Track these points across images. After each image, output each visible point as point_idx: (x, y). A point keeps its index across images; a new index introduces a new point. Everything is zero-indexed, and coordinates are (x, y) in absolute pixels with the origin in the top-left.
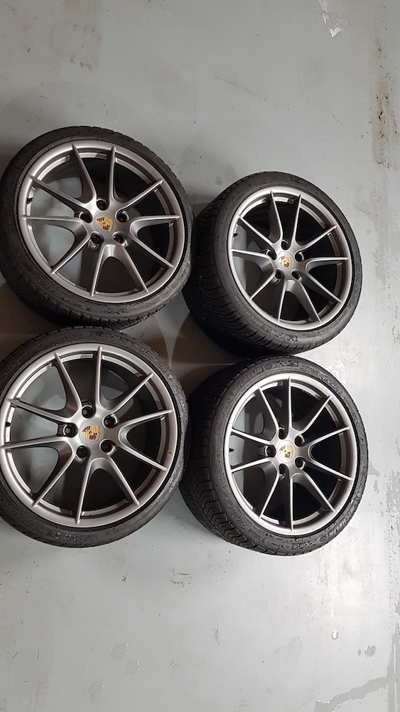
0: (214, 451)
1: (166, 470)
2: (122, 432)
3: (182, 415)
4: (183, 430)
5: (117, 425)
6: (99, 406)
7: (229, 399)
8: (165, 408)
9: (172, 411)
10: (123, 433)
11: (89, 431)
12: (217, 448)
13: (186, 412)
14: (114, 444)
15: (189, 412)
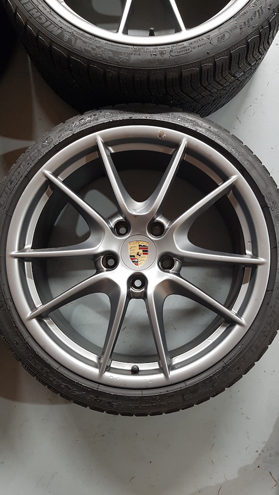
0: (154, 61)
1: (186, 140)
2: (135, 210)
3: (103, 120)
4: (126, 116)
5: (125, 218)
6: (100, 248)
7: (70, 40)
8: (96, 148)
9: (98, 137)
10: (138, 208)
11: (137, 257)
12: (149, 57)
13: (97, 113)
14: (153, 219)
15: (98, 109)
